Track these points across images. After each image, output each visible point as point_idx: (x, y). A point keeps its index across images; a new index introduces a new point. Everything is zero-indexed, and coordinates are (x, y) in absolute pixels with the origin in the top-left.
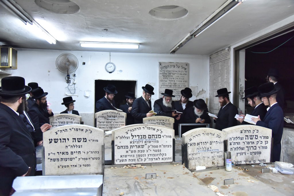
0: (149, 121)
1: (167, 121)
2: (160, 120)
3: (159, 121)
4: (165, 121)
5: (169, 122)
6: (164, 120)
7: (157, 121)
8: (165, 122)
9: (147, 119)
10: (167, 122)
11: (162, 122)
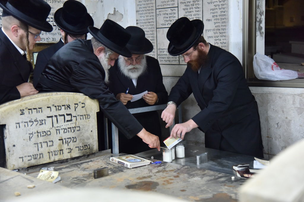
0: (22, 114)
1: (80, 105)
2: (58, 108)
3: (54, 112)
4: (72, 107)
5: (83, 112)
6: (69, 107)
7: (47, 112)
8: (71, 111)
9: (14, 109)
10: (80, 111)
11: (63, 111)
